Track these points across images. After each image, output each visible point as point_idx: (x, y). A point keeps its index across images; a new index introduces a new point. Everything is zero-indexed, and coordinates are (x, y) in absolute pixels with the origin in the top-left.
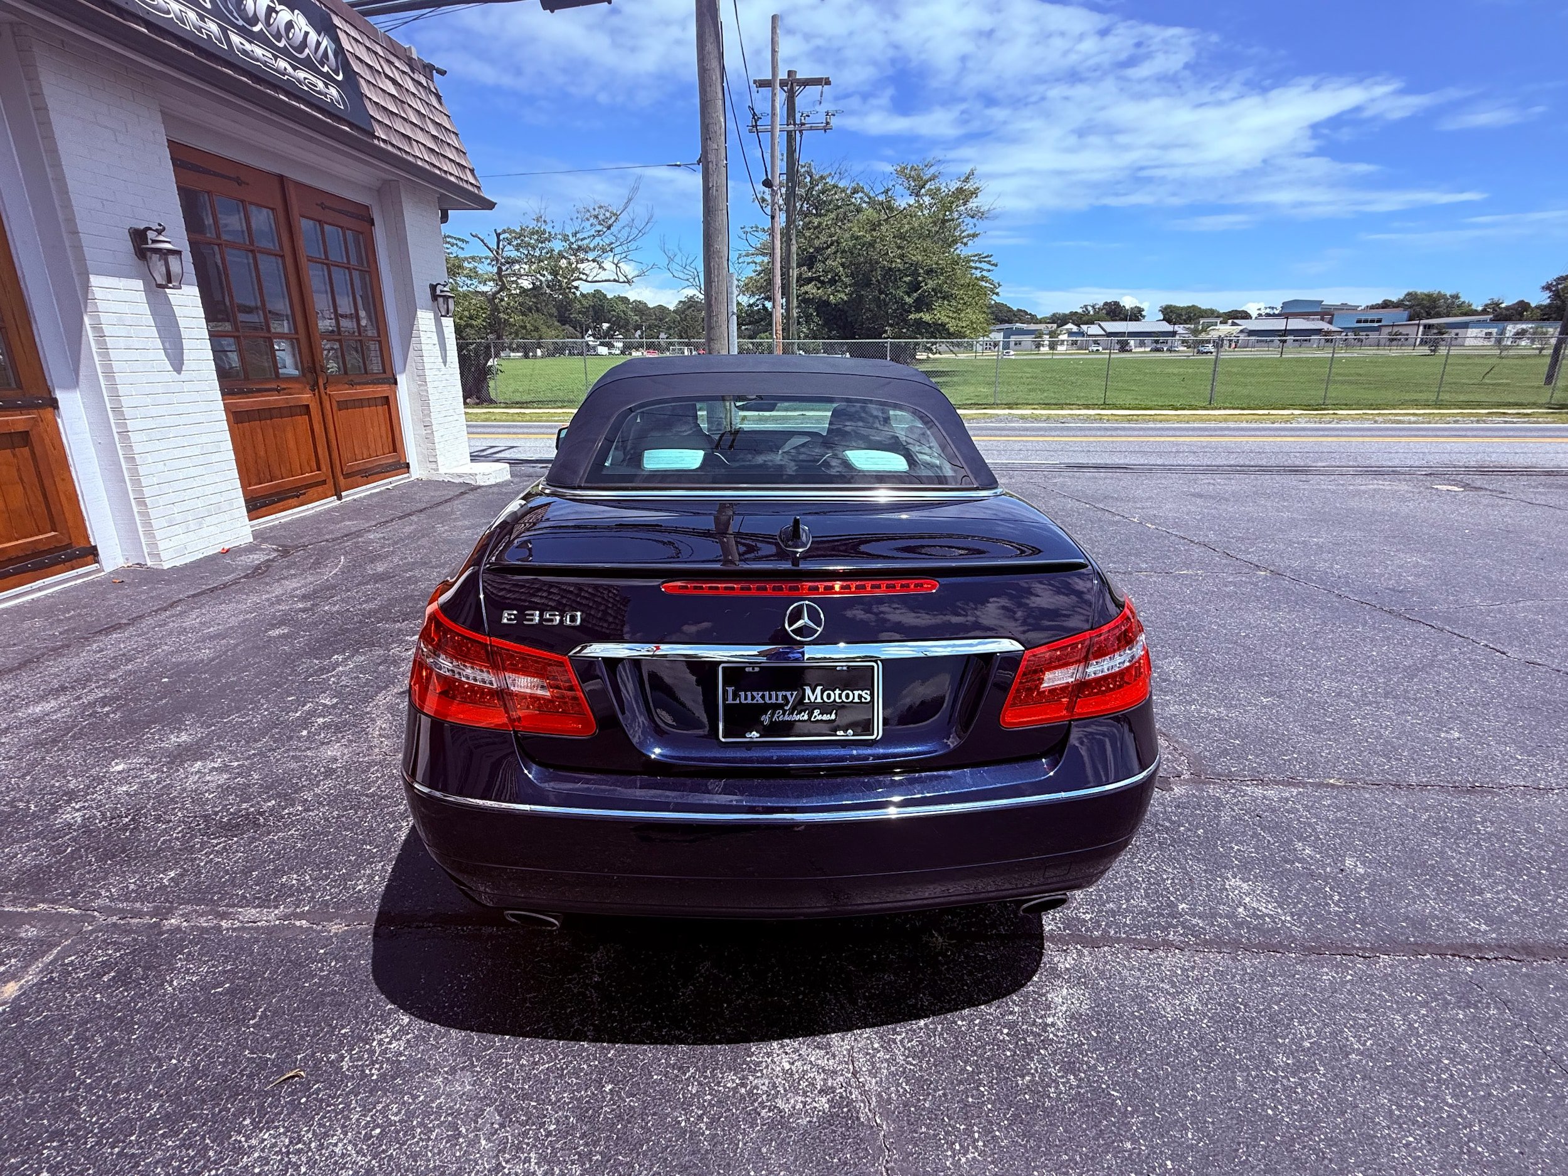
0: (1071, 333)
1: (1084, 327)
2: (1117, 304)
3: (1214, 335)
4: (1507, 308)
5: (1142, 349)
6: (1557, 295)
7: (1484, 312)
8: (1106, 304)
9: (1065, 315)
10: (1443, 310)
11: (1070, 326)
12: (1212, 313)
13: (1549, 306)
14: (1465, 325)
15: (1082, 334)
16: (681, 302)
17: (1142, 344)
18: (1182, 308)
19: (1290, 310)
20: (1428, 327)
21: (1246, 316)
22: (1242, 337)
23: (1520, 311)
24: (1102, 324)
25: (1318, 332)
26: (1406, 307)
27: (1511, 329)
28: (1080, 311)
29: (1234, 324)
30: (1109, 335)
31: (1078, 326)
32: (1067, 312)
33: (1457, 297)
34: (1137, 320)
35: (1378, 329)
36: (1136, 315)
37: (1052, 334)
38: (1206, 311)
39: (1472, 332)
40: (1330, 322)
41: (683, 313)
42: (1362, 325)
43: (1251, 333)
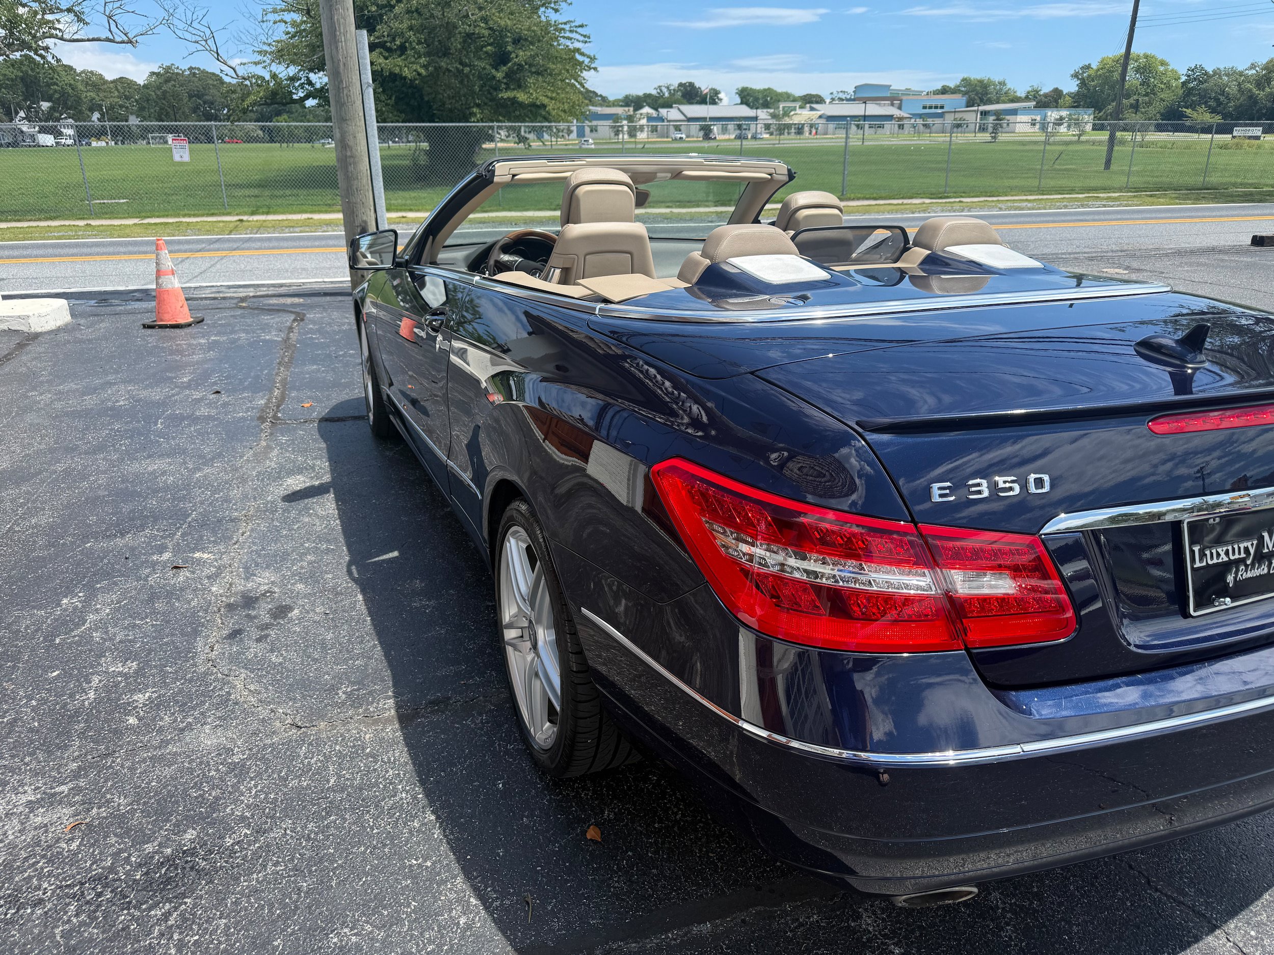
0: (650, 118)
1: (663, 112)
2: (691, 85)
3: (796, 120)
4: (1046, 95)
5: (726, 137)
6: (1083, 83)
7: (1027, 98)
8: (681, 85)
9: (638, 97)
10: (993, 96)
11: (647, 110)
12: (788, 97)
13: (1078, 93)
14: (1014, 112)
15: (662, 119)
16: (153, 73)
17: (724, 130)
18: (759, 91)
19: (863, 95)
20: (985, 114)
21: (819, 100)
22: (823, 121)
23: (1053, 99)
24: (682, 107)
25: (890, 117)
26: (965, 93)
27: (1053, 115)
28: (654, 92)
29: (812, 109)
30: (690, 120)
31: (656, 110)
32: (641, 93)
33: (1003, 83)
34: (713, 103)
35: (941, 115)
36: (712, 98)
37: (630, 118)
38: (781, 94)
39: (1020, 118)
40: (900, 108)
41: (159, 88)
42: (927, 111)
43: (830, 118)
